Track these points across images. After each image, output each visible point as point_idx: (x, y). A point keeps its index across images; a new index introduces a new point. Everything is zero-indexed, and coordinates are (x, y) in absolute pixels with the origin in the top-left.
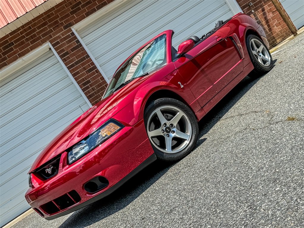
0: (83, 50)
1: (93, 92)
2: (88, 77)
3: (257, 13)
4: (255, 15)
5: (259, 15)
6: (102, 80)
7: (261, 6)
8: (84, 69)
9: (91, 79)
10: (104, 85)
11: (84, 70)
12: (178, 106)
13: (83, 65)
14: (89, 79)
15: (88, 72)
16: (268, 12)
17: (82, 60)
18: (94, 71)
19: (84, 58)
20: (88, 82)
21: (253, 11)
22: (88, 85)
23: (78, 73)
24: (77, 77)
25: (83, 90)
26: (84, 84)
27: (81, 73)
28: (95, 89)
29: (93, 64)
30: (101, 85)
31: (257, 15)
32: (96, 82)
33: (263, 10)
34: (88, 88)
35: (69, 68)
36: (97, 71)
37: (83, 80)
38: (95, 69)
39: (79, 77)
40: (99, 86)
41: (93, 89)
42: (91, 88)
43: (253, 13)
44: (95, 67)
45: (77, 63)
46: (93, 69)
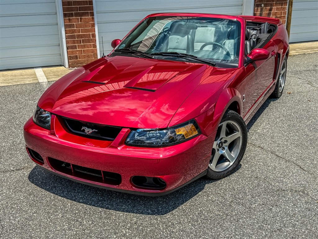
3: (264, 10)
4: (262, 10)
5: (265, 12)
7: (272, 5)
12: (241, 127)
16: (273, 14)
21: (263, 5)
31: (264, 11)
33: (271, 10)
43: (261, 6)
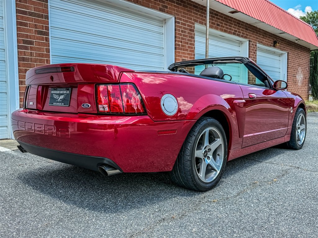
0: (46, 7)
1: (30, 57)
2: (34, 37)
6: (46, 52)
8: (36, 26)
9: (36, 42)
10: (46, 59)
11: (34, 27)
13: (36, 21)
14: (34, 40)
15: (37, 33)
17: (39, 16)
18: (45, 36)
19: (42, 16)
20: (31, 43)
22: (29, 46)
23: (25, 25)
24: (22, 28)
25: (19, 47)
26: (25, 42)
27: (28, 28)
28: (33, 55)
29: (47, 28)
30: (42, 55)
32: (39, 49)
34: (26, 48)
35: (17, 11)
36: (47, 39)
37: (27, 36)
38: (46, 35)
39: (24, 30)
40: (39, 55)
41: (31, 54)
42: (29, 51)
44: (47, 34)
45: (31, 14)
46: (44, 34)
